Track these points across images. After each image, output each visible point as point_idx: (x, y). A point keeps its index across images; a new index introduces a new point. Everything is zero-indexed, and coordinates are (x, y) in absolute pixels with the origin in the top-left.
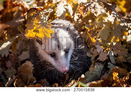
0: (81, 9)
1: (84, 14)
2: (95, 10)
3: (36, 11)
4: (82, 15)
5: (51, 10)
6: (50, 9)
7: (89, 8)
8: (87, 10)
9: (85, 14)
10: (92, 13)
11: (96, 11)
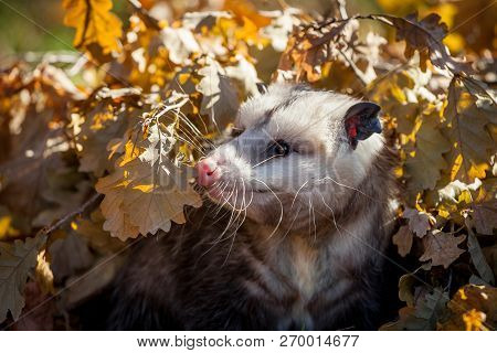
0: (301, 52)
1: (314, 72)
2: (357, 52)
3: (111, 108)
4: (306, 73)
5: (182, 99)
6: (176, 95)
7: (333, 45)
8: (325, 52)
9: (318, 68)
10: (347, 64)
11: (360, 56)
